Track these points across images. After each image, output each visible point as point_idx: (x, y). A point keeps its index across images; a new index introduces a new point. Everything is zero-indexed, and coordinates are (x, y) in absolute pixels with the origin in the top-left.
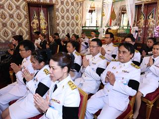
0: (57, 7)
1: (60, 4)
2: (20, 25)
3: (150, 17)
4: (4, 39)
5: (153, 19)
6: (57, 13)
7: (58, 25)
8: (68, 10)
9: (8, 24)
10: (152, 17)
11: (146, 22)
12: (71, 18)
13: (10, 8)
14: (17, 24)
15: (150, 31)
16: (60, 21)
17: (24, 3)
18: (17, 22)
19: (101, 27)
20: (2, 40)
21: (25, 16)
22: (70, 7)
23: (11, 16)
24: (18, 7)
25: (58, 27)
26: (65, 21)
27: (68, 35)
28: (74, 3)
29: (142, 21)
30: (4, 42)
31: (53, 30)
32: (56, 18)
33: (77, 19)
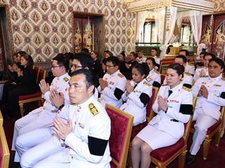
0: (106, 18)
1: (110, 15)
2: (64, 40)
3: (219, 31)
4: (45, 58)
5: (222, 35)
6: (106, 26)
7: (107, 40)
8: (118, 23)
9: (50, 39)
10: (221, 32)
11: (213, 38)
12: (121, 33)
13: (54, 19)
14: (60, 39)
15: (219, 50)
16: (109, 36)
17: (70, 13)
18: (61, 37)
19: (164, 43)
20: (43, 58)
21: (70, 29)
22: (121, 19)
23: (55, 30)
24: (63, 19)
25: (106, 44)
26: (115, 36)
27: (123, 53)
28: (127, 14)
29: (208, 36)
30: (45, 61)
31: (99, 47)
32: (105, 31)
33: (129, 33)
